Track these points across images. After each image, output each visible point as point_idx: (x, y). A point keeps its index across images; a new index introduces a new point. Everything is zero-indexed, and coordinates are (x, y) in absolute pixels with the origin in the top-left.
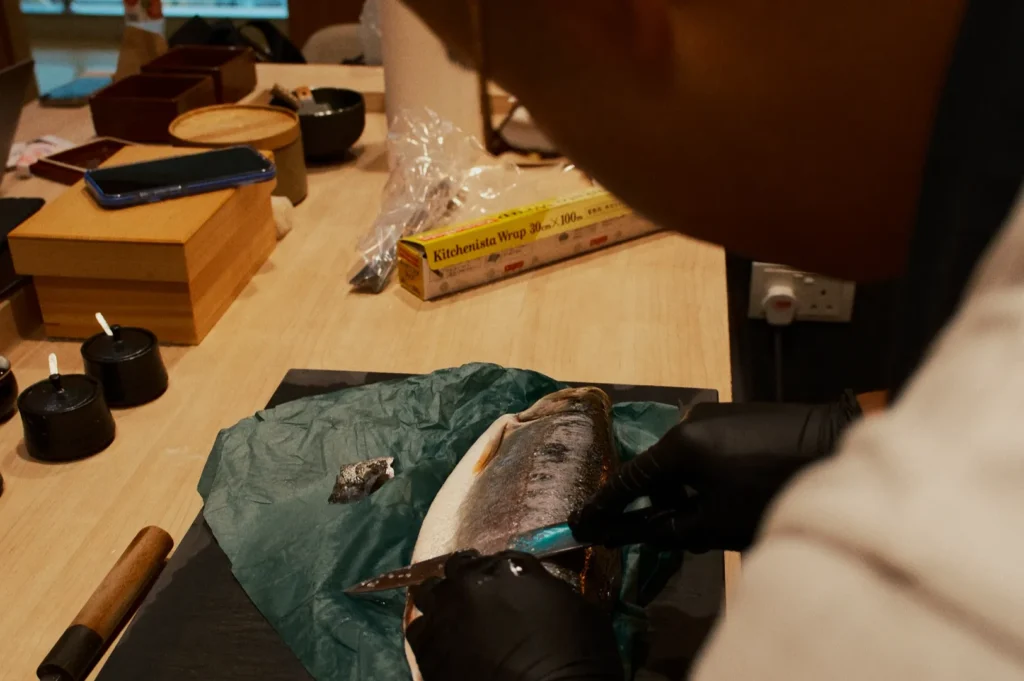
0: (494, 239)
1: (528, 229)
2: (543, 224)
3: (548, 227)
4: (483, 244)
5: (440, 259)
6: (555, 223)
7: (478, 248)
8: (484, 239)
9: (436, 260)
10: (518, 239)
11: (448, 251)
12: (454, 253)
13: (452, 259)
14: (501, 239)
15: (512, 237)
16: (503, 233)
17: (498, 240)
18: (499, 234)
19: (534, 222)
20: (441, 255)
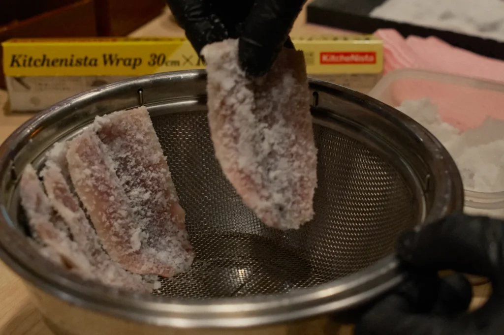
0: (96, 60)
1: (146, 59)
2: (170, 58)
3: (176, 63)
4: (79, 62)
5: (19, 65)
6: (188, 60)
7: (71, 64)
8: (83, 57)
9: (12, 65)
10: (129, 68)
11: (31, 59)
12: (38, 63)
13: (33, 68)
14: (105, 63)
15: (121, 63)
16: (110, 56)
17: (101, 61)
18: (104, 56)
19: (158, 54)
20: (21, 62)
